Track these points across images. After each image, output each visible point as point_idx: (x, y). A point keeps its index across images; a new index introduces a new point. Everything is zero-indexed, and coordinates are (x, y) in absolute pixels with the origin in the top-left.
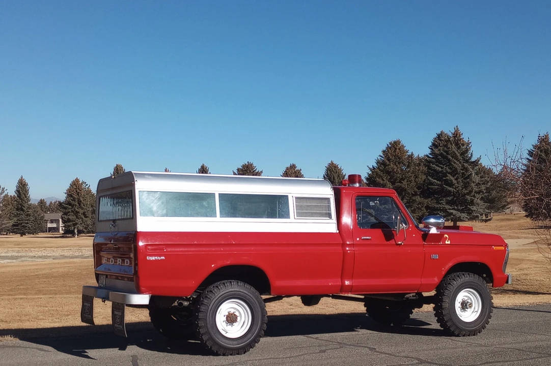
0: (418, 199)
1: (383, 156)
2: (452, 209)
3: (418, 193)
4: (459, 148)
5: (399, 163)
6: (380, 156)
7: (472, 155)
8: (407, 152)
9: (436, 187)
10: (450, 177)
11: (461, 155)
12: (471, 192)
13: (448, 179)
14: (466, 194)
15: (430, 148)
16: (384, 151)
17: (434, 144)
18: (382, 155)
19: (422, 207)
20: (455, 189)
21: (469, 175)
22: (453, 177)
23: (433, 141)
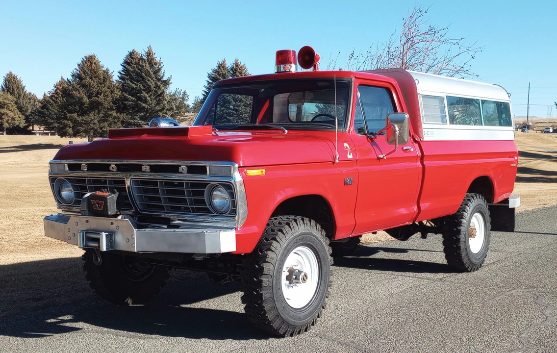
0: (114, 113)
1: (79, 69)
2: (146, 124)
3: (114, 108)
4: (152, 66)
5: (95, 77)
6: (76, 69)
7: (164, 75)
8: (102, 67)
9: (131, 103)
10: (144, 94)
11: (153, 73)
12: (163, 108)
13: (142, 96)
14: (158, 111)
15: (122, 65)
16: (79, 65)
17: (126, 62)
18: (77, 68)
19: (118, 121)
20: (149, 105)
21: (161, 93)
22: (148, 94)
23: (125, 59)
